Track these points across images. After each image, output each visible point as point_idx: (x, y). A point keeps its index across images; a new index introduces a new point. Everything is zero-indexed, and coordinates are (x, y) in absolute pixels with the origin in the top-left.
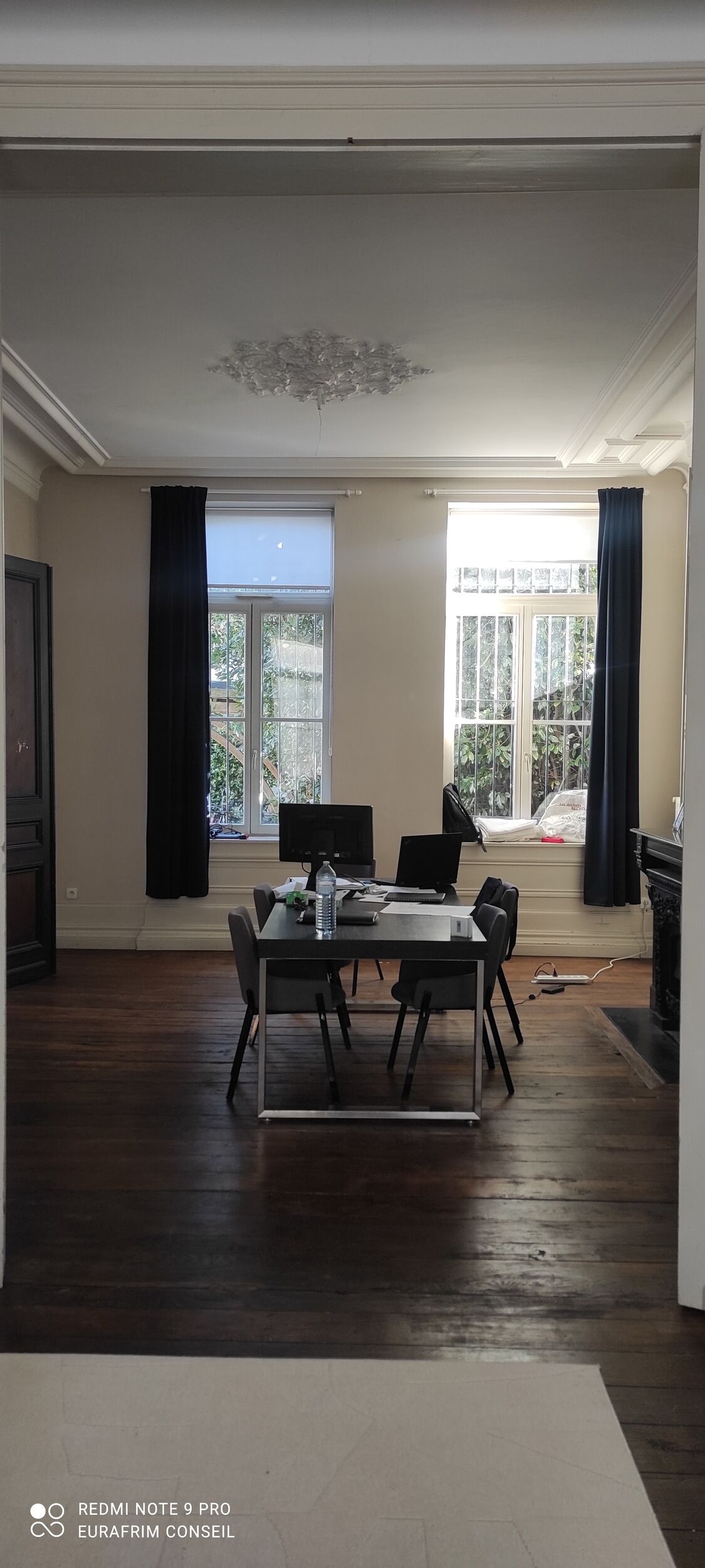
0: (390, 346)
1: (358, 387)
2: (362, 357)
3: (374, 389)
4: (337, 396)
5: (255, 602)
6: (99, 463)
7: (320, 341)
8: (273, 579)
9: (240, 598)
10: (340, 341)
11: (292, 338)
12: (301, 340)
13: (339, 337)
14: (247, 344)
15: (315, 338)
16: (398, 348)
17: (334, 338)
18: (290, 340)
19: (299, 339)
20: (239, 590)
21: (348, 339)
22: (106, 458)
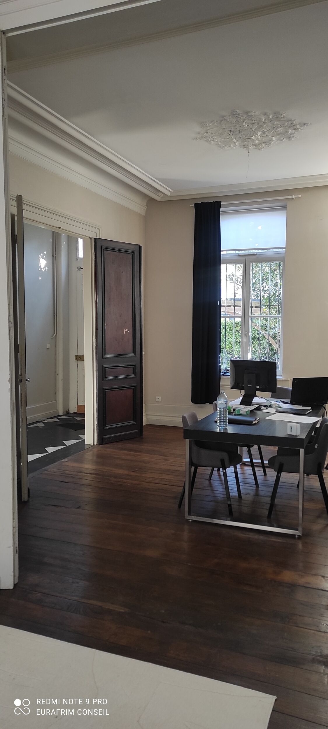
0: (279, 113)
1: (274, 139)
2: (267, 121)
3: (283, 139)
4: (265, 145)
5: (248, 258)
6: (168, 195)
7: (240, 116)
8: (257, 245)
9: (240, 255)
10: (250, 114)
11: (225, 116)
12: (231, 117)
13: (249, 112)
14: (204, 123)
15: (237, 114)
16: (284, 113)
17: (247, 113)
18: (225, 118)
19: (229, 116)
20: (240, 252)
21: (255, 112)
22: (171, 192)
